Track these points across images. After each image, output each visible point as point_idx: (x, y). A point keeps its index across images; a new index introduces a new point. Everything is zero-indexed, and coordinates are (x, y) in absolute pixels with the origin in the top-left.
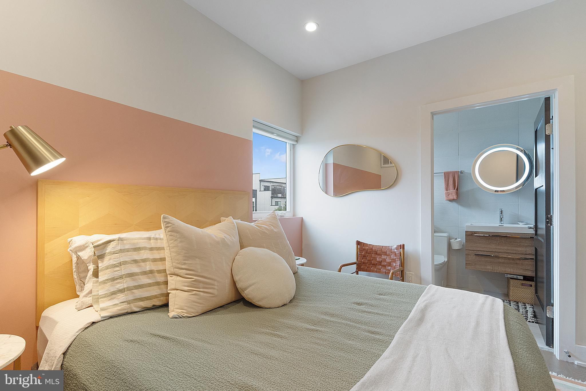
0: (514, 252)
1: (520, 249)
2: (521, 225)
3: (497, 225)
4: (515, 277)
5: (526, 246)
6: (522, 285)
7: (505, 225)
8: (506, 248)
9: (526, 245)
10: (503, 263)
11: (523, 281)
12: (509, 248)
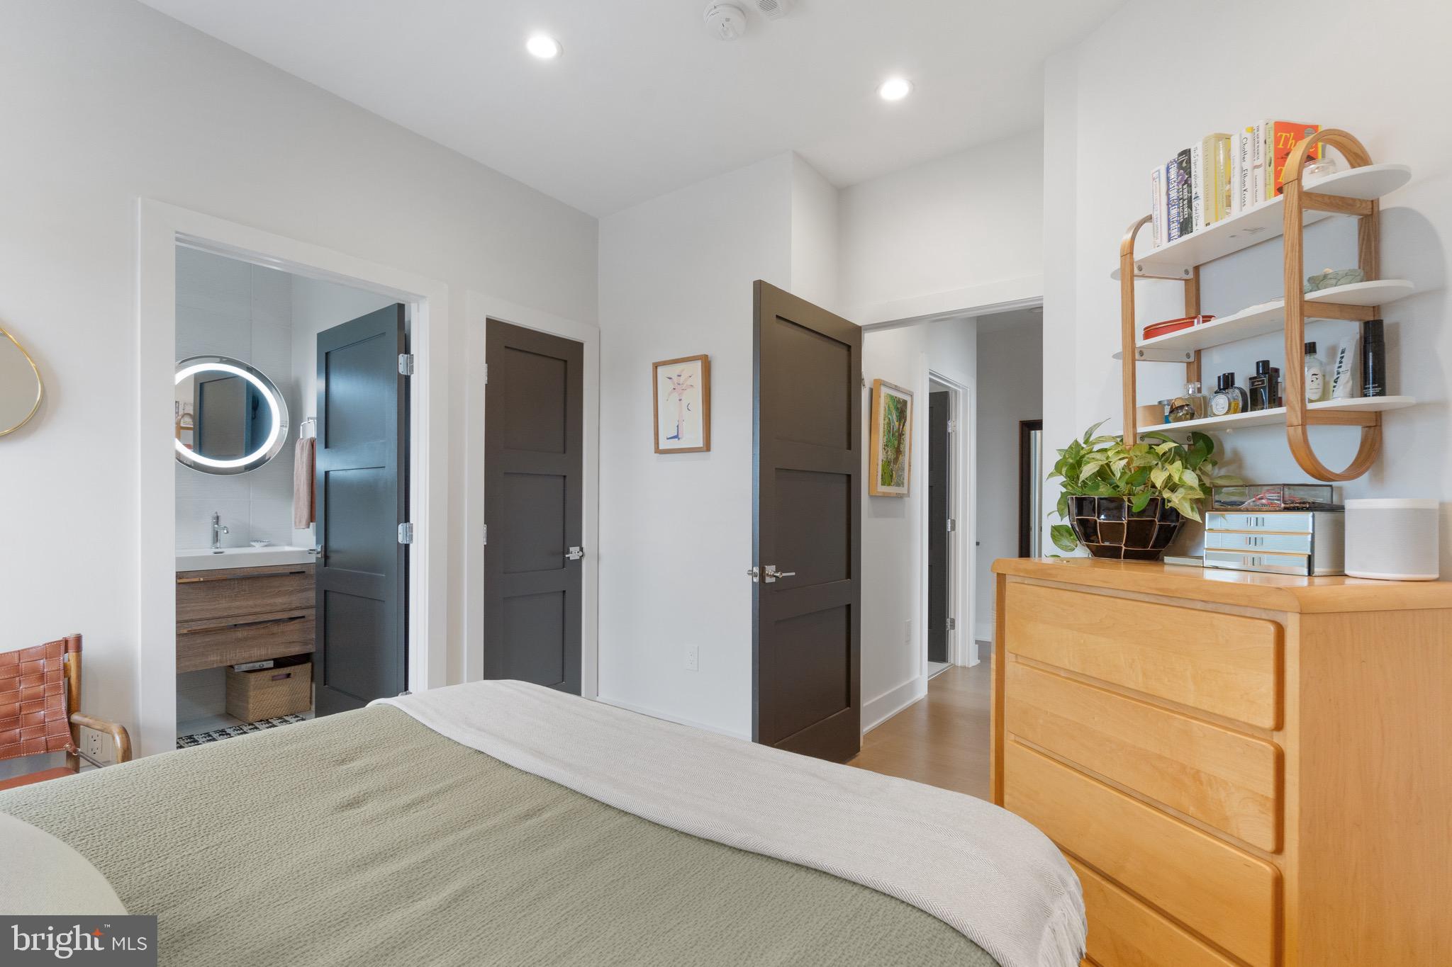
0: (269, 608)
1: (279, 600)
2: (258, 548)
3: (210, 551)
4: (257, 665)
5: (291, 593)
6: (274, 678)
7: (229, 551)
8: (251, 603)
9: (291, 589)
10: (246, 639)
11: (274, 670)
12: (259, 602)
